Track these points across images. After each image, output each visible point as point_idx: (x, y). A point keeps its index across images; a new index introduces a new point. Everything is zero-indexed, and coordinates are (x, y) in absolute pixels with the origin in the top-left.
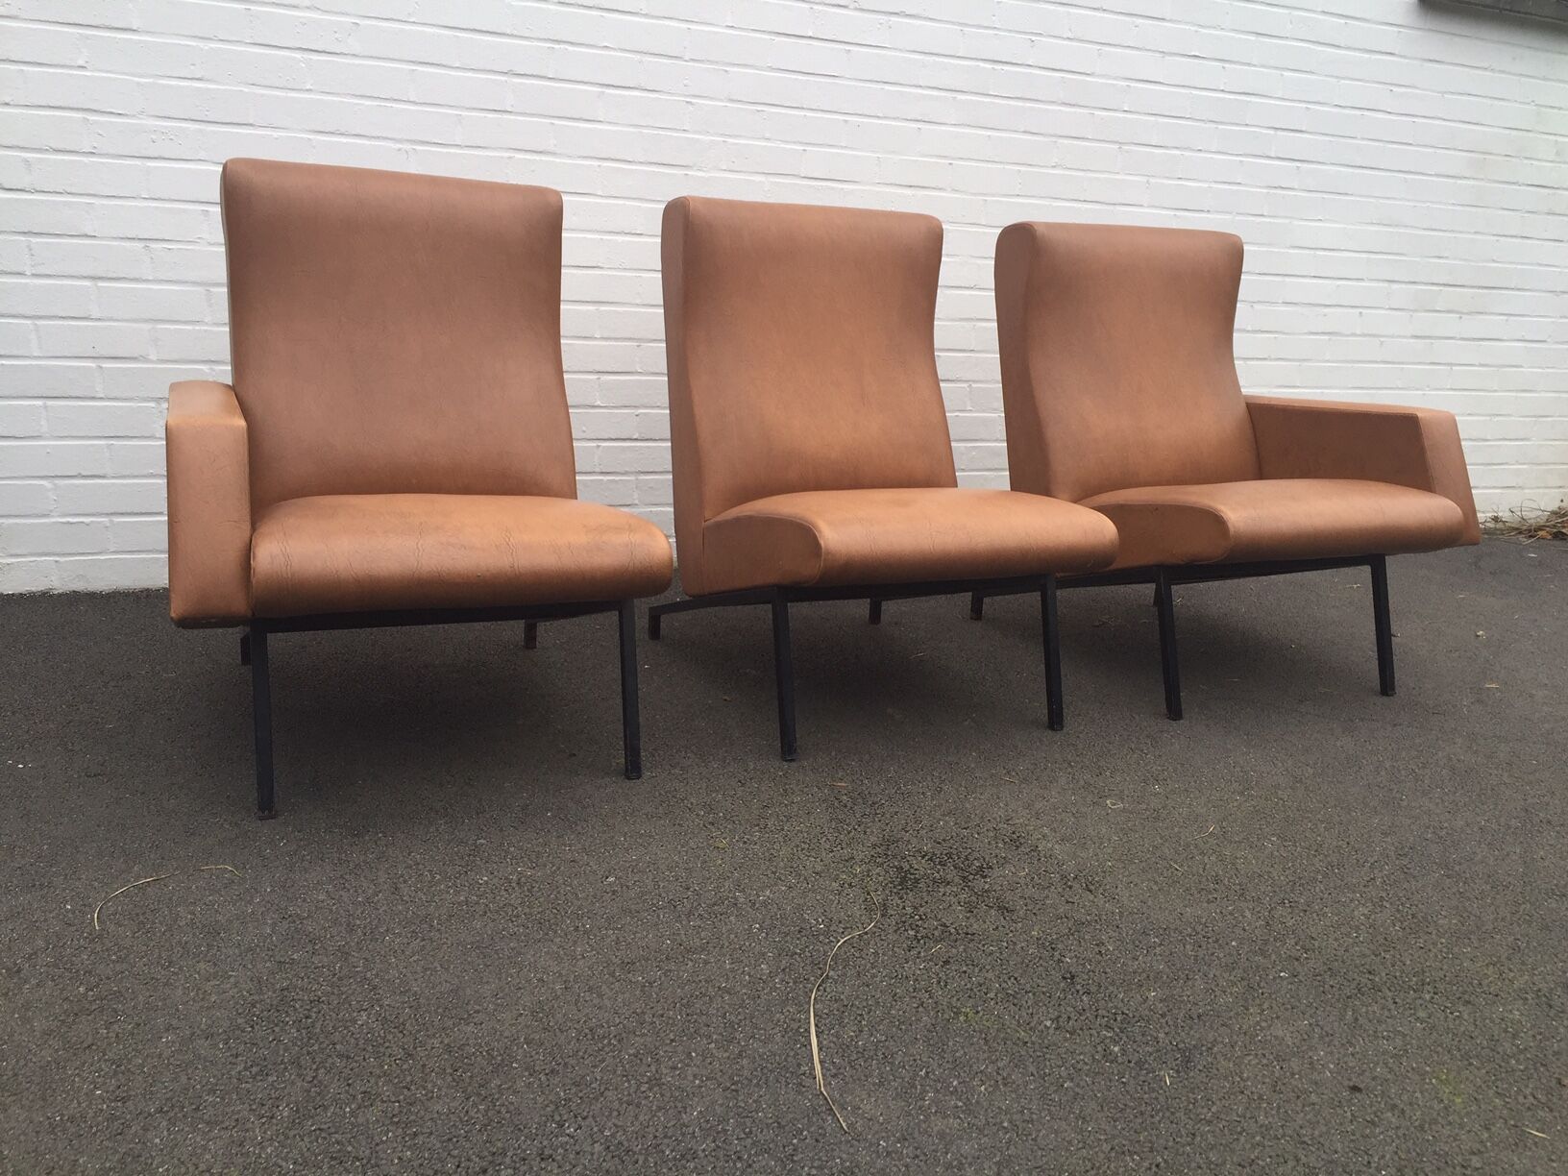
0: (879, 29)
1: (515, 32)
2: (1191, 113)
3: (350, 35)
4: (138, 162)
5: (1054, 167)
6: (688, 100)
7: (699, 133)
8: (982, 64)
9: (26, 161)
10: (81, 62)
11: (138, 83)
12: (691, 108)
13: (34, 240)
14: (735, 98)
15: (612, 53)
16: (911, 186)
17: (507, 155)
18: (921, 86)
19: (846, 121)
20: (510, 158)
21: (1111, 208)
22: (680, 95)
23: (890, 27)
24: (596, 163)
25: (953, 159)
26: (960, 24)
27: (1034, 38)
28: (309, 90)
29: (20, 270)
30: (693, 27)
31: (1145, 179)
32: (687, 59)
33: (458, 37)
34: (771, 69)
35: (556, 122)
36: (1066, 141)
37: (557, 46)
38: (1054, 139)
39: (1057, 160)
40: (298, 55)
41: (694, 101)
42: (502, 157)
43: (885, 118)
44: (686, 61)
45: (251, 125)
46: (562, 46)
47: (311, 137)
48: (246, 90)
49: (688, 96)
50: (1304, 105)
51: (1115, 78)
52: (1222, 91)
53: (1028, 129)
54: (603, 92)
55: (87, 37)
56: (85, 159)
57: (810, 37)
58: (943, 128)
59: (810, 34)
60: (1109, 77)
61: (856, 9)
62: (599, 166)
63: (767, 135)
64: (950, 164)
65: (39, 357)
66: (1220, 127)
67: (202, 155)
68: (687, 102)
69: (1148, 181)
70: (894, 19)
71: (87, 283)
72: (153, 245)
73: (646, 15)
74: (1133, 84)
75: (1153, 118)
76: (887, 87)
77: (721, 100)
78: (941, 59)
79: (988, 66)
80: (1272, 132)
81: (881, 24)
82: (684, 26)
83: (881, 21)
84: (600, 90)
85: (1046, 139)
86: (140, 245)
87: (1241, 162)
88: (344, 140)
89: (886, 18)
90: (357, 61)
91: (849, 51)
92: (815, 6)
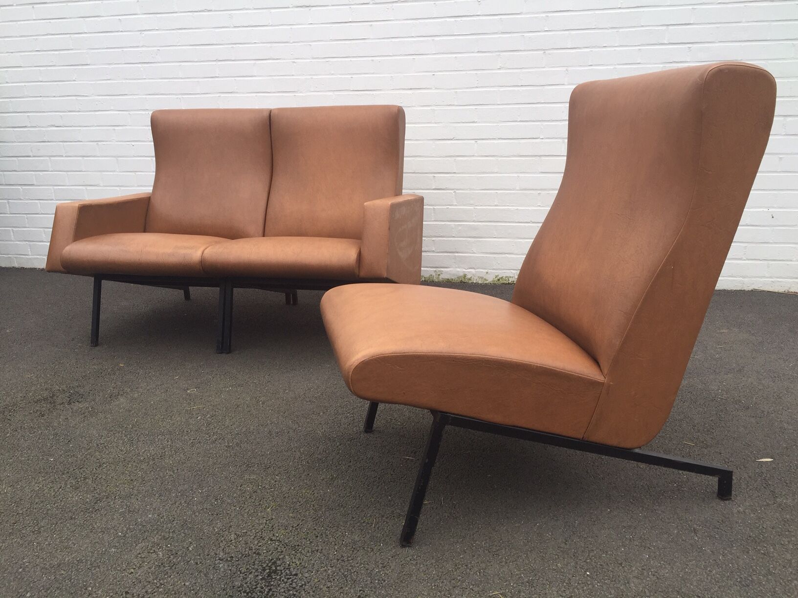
1: (217, 43)
2: (595, 26)
3: (157, 55)
4: (93, 113)
5: (500, 69)
7: (300, 75)
8: (448, 19)
9: (61, 116)
10: (74, 79)
11: (91, 84)
12: (295, 64)
13: (65, 144)
14: (315, 57)
15: (258, 45)
16: (411, 89)
18: (413, 37)
19: (373, 60)
21: (542, 88)
22: (289, 59)
23: (393, 9)
24: (254, 95)
25: (435, 72)
28: (145, 79)
29: (61, 155)
30: (293, 27)
31: (564, 69)
33: (196, 49)
35: (238, 79)
36: (504, 53)
37: (234, 46)
38: (498, 54)
39: (501, 65)
40: (140, 65)
41: (295, 61)
42: (216, 97)
43: (393, 56)
44: (291, 43)
45: (126, 95)
46: (237, 45)
47: (147, 97)
48: (125, 82)
49: (293, 59)
50: (691, 7)
51: (537, 13)
52: (620, 8)
53: (480, 50)
54: (255, 63)
55: (75, 69)
56: (78, 113)
57: (350, 22)
58: (429, 56)
59: (350, 20)
60: (533, 13)
61: (373, 4)
62: (256, 96)
63: (332, 72)
64: (433, 75)
65: (68, 186)
66: (621, 30)
67: (112, 108)
68: (293, 62)
69: (567, 70)
70: (394, 5)
71: (81, 158)
72: (100, 143)
73: (271, 26)
74: (550, 15)
75: (567, 32)
76: (393, 40)
77: (309, 59)
78: (424, 21)
79: (453, 20)
80: (665, 28)
81: (388, 9)
82: (289, 27)
83: (388, 7)
84: (255, 62)
85: (493, 54)
86: (95, 143)
87: (640, 49)
88: (158, 96)
89: (390, 5)
90: (160, 65)
91: (372, 25)
92: (352, 7)
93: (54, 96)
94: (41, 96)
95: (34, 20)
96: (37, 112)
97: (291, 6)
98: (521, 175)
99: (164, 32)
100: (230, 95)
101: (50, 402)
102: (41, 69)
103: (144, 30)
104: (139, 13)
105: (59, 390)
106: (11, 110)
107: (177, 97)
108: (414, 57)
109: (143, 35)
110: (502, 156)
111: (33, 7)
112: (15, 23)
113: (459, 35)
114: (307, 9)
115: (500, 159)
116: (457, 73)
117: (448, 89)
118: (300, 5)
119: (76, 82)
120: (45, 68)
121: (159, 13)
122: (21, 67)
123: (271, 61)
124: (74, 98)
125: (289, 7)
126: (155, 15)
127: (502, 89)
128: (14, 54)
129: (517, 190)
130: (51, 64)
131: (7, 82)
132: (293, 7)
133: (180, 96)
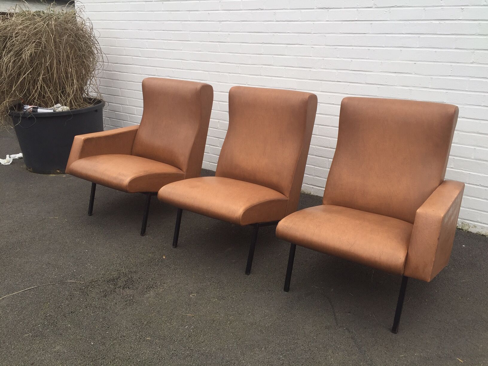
0: (385, 13)
1: (265, 31)
3: (228, 37)
5: (472, 63)
6: (312, 46)
7: (315, 57)
8: (434, 22)
10: (181, 49)
11: (190, 53)
14: (328, 44)
15: (291, 34)
16: (395, 73)
17: (261, 66)
18: (403, 34)
19: (369, 49)
20: (262, 67)
22: (309, 45)
23: (390, 12)
24: (284, 68)
25: (417, 61)
26: (424, 7)
27: (463, 8)
28: (220, 52)
30: (315, 23)
32: (312, 33)
33: (251, 34)
34: (341, 33)
35: (274, 56)
36: (478, 51)
37: (275, 34)
38: (472, 51)
39: (474, 60)
40: (217, 43)
43: (386, 47)
44: (312, 34)
45: (209, 61)
46: (277, 34)
47: (219, 64)
48: (208, 53)
53: (457, 47)
54: (287, 46)
55: (182, 43)
56: (181, 70)
57: (356, 20)
58: (413, 49)
59: (356, 19)
61: (376, 8)
63: (338, 56)
64: (415, 63)
67: (200, 69)
68: (312, 47)
70: (392, 9)
73: (301, 21)
76: (387, 35)
77: (323, 46)
78: (413, 22)
79: (438, 22)
82: (312, 23)
83: (386, 11)
85: (468, 51)
88: (226, 64)
89: (389, 9)
90: (229, 44)
91: (372, 23)
92: (359, 9)
93: (170, 59)
94: (163, 58)
95: (163, 11)
96: (161, 67)
97: (315, 8)
98: (477, 148)
99: (233, 22)
100: (268, 67)
101: (114, 284)
102: (165, 41)
103: (222, 21)
104: (220, 9)
105: (123, 273)
106: (148, 65)
107: (237, 65)
108: (401, 49)
109: (221, 24)
110: (463, 131)
111: (163, 3)
112: (153, 12)
113: (441, 34)
114: (326, 10)
115: (461, 133)
116: (435, 63)
117: (425, 75)
118: (322, 7)
119: (182, 51)
120: (166, 41)
121: (231, 10)
122: (154, 39)
123: (297, 46)
124: (181, 61)
125: (314, 9)
126: (229, 11)
127: (471, 79)
128: (151, 31)
129: (472, 159)
130: (170, 39)
131: (147, 48)
132: (316, 9)
133: (238, 65)
